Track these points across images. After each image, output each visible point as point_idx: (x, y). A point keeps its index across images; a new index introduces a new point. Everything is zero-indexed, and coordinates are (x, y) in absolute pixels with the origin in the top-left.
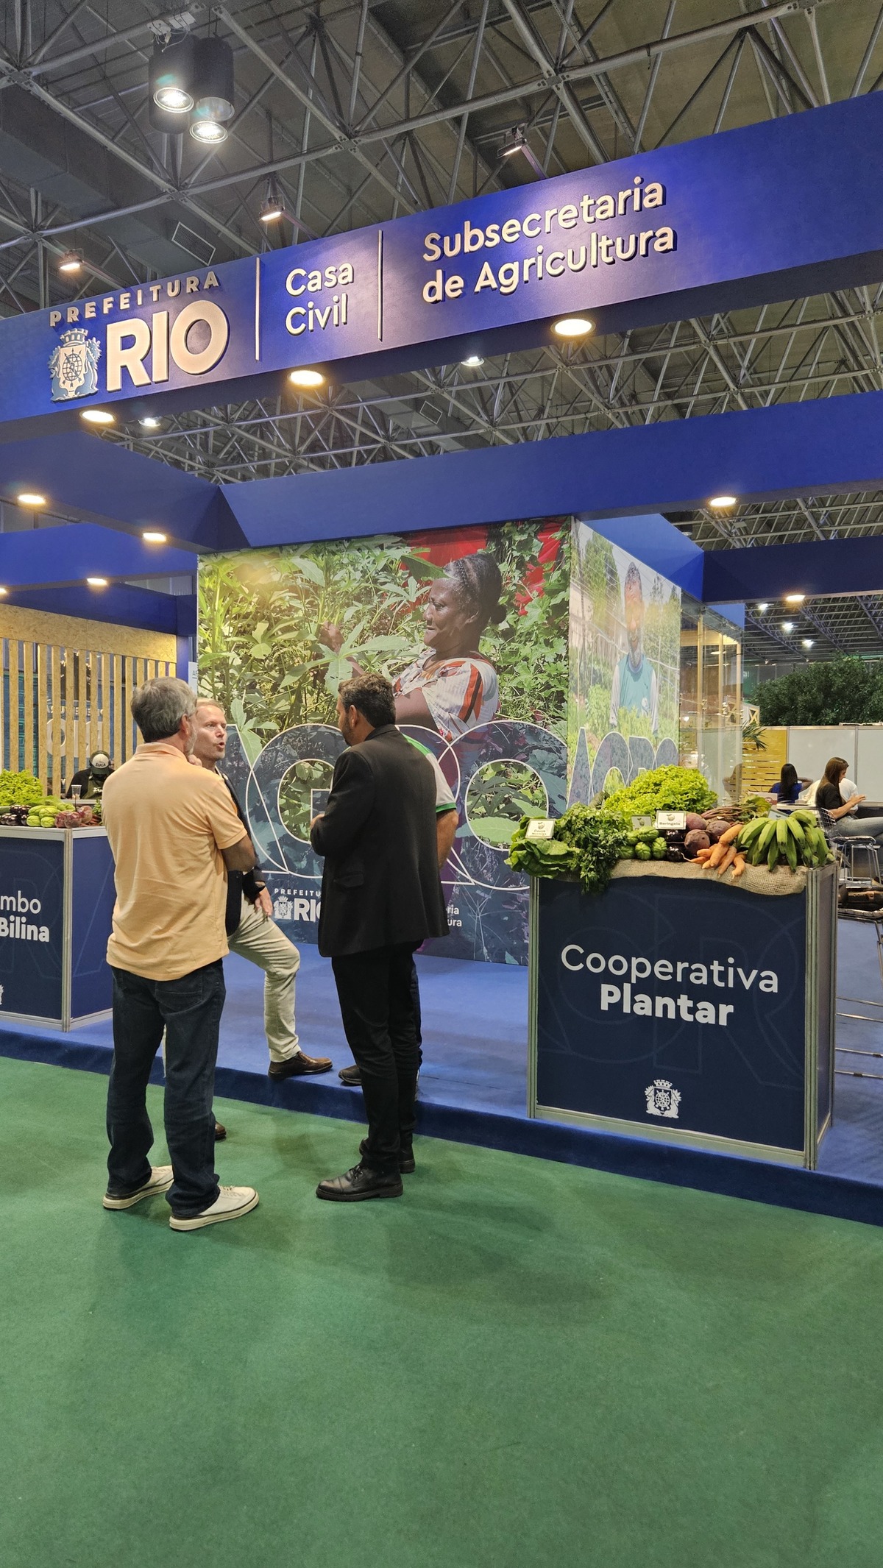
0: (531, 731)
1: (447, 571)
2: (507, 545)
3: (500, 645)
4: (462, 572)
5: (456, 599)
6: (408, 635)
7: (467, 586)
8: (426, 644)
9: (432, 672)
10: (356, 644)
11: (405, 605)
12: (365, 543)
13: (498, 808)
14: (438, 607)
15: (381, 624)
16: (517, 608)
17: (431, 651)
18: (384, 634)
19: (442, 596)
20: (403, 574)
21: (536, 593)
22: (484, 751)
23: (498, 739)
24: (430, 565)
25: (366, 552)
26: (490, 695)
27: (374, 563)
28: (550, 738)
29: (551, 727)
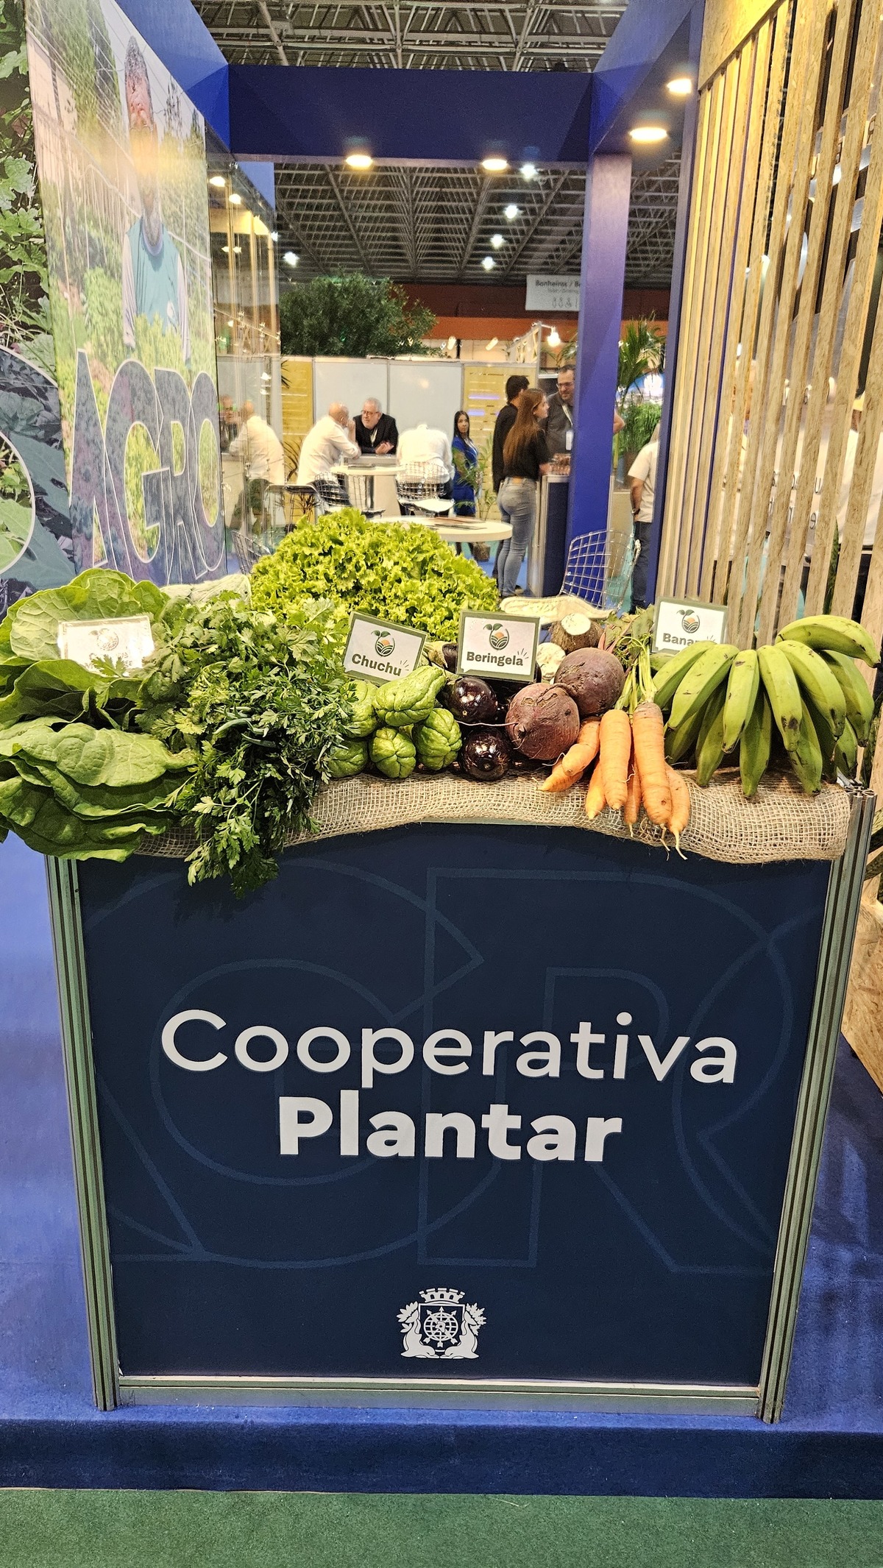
28: (23, 368)
29: (21, 345)
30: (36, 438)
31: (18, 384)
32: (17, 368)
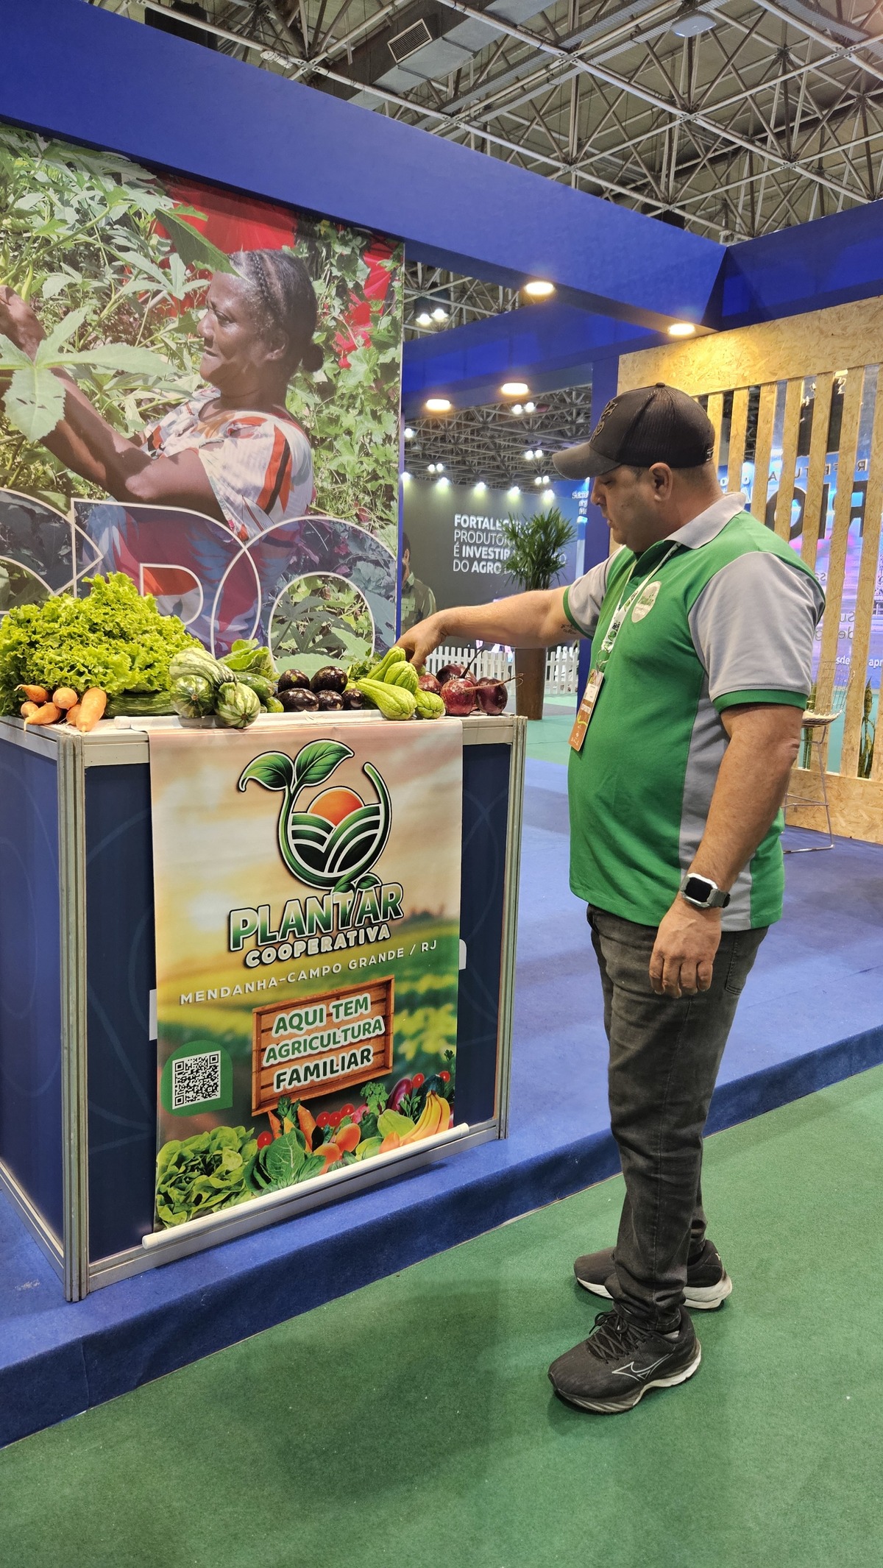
0: (355, 535)
1: (238, 264)
2: (324, 254)
3: (316, 405)
4: (258, 273)
5: (251, 315)
6: (173, 355)
7: (268, 302)
8: (204, 377)
9: (215, 426)
10: (70, 348)
11: (164, 301)
12: (84, 158)
13: (314, 641)
14: (225, 319)
15: (121, 321)
16: (338, 355)
17: (212, 392)
18: (128, 342)
19: (228, 304)
20: (159, 243)
21: (359, 341)
22: (294, 559)
23: (313, 543)
24: (207, 243)
25: (86, 176)
26: (302, 478)
27: (103, 202)
28: (378, 547)
29: (378, 532)
30: (380, 594)
31: (373, 558)
32: (374, 547)
